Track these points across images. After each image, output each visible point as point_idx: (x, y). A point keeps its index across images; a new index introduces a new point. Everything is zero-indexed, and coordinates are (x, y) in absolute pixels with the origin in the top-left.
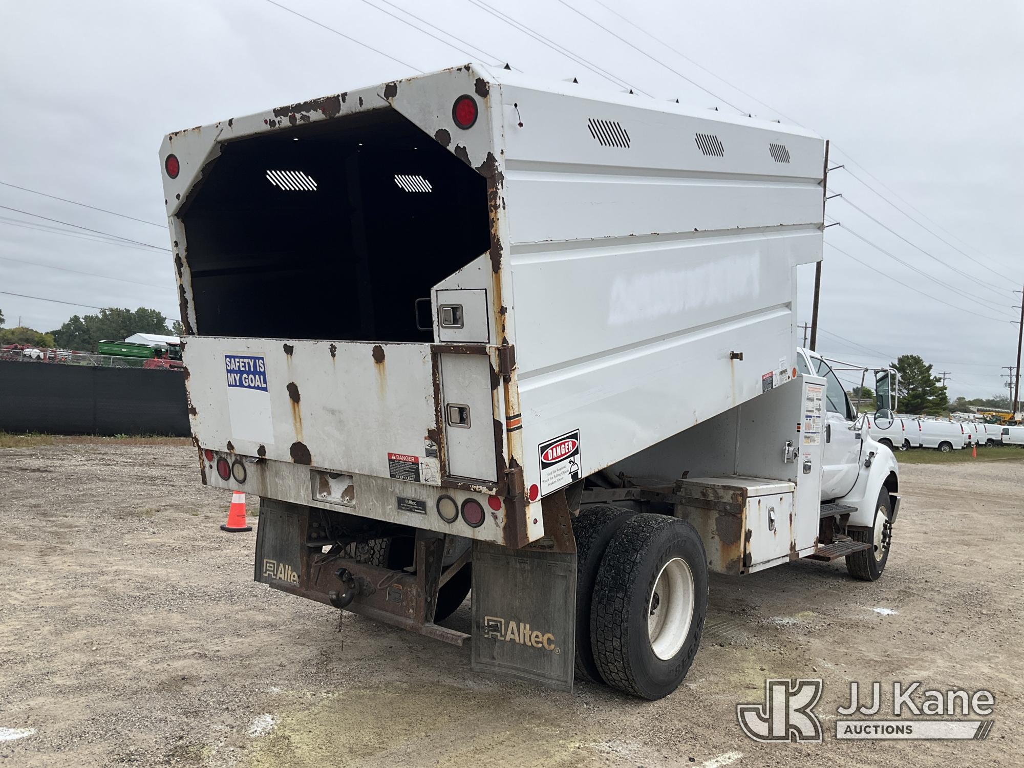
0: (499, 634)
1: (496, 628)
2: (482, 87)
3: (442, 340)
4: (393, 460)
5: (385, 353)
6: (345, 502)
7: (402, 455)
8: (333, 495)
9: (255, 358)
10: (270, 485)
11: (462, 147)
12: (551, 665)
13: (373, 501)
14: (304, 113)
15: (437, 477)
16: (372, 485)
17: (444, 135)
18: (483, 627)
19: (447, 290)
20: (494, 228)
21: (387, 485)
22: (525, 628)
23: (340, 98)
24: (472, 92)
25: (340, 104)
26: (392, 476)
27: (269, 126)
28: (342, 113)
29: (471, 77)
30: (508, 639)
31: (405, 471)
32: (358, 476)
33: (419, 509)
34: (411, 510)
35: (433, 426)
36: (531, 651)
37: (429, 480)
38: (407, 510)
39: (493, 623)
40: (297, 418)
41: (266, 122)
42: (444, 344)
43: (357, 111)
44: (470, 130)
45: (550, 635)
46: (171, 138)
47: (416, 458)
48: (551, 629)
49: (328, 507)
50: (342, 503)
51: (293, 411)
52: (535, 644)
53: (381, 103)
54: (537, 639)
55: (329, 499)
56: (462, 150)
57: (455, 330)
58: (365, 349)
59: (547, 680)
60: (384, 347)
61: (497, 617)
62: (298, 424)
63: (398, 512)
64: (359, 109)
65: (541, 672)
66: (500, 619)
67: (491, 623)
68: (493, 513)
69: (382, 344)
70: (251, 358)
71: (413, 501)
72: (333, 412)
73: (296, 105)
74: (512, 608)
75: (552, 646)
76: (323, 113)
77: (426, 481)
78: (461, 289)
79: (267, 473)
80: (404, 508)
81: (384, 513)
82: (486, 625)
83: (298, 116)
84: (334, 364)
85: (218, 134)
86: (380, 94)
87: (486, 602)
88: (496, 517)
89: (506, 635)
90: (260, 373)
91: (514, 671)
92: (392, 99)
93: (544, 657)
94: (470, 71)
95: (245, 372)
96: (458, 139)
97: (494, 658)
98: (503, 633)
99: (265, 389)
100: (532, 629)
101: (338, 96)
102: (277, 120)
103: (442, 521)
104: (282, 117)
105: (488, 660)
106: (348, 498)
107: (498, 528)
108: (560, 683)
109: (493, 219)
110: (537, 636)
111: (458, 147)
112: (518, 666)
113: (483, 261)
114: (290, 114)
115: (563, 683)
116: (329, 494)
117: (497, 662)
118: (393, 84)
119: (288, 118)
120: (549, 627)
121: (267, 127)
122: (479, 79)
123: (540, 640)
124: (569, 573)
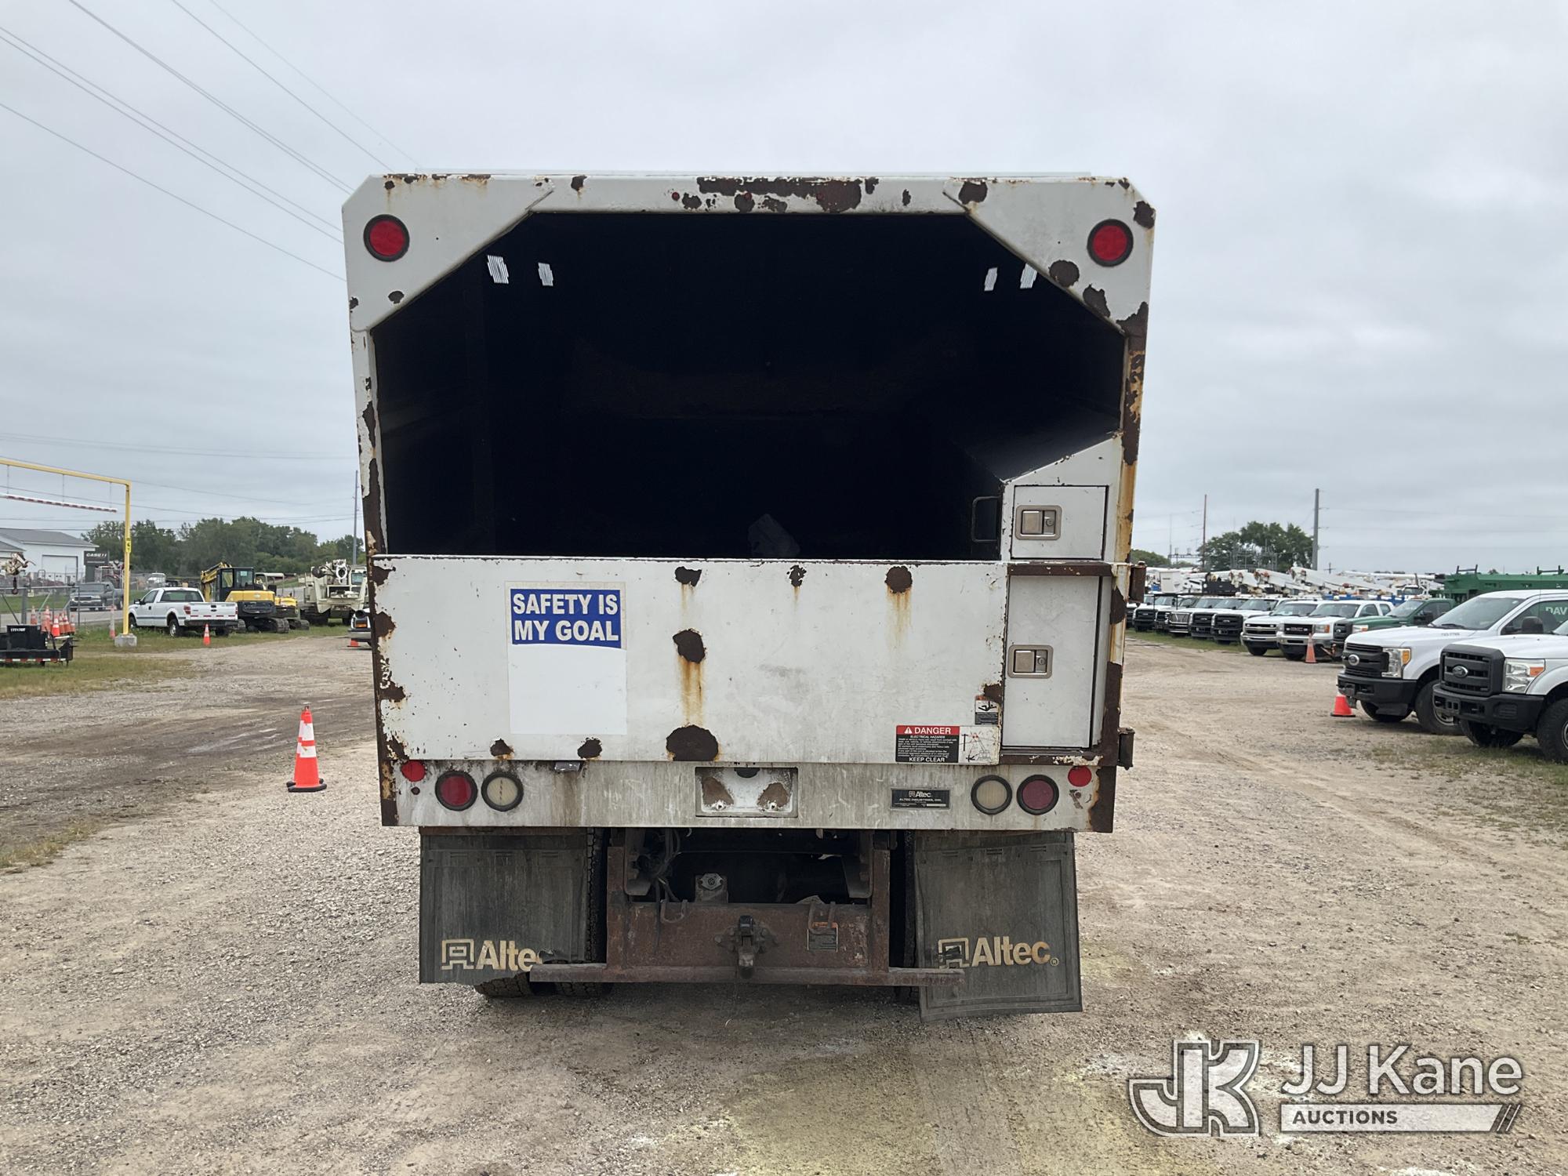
0: (961, 960)
1: (956, 953)
2: (1145, 214)
3: (1014, 556)
4: (908, 736)
5: (912, 578)
6: (770, 810)
7: (926, 727)
8: (739, 802)
9: (595, 594)
10: (587, 805)
11: (1098, 290)
12: (1047, 983)
13: (837, 802)
14: (774, 196)
15: (993, 752)
16: (839, 778)
17: (1068, 271)
18: (936, 956)
19: (1037, 485)
20: (1135, 405)
21: (872, 775)
22: (1002, 943)
23: (863, 186)
24: (1127, 217)
25: (860, 196)
26: (898, 759)
27: (683, 206)
28: (859, 209)
29: (1129, 197)
30: (975, 963)
31: (928, 749)
32: (809, 768)
33: (935, 802)
34: (919, 806)
35: (996, 679)
36: (1014, 971)
37: (976, 758)
38: (911, 806)
39: (952, 947)
40: (691, 687)
41: (675, 196)
42: (1017, 562)
43: (896, 210)
44: (1116, 268)
45: (1042, 944)
46: (389, 185)
47: (956, 729)
48: (1043, 935)
49: (732, 823)
50: (762, 813)
51: (681, 677)
52: (1019, 961)
53: (952, 207)
54: (1022, 954)
55: (730, 810)
56: (1096, 296)
57: (1043, 542)
58: (872, 573)
59: (1041, 1004)
60: (912, 569)
61: (956, 937)
62: (693, 698)
63: (891, 813)
64: (898, 207)
65: (1032, 995)
66: (962, 940)
67: (947, 948)
68: (1072, 791)
69: (907, 564)
70: (585, 593)
71: (924, 792)
72: (783, 672)
73: (757, 180)
74: (981, 920)
75: (1047, 957)
76: (819, 202)
77: (969, 759)
78: (1063, 485)
79: (584, 785)
80: (904, 804)
81: (860, 817)
82: (941, 951)
83: (758, 199)
84: (796, 598)
85: (539, 197)
86: (948, 192)
87: (939, 920)
88: (1076, 796)
89: (972, 958)
90: (603, 619)
91: (985, 1006)
92: (975, 205)
93: (1034, 974)
94: (1129, 189)
95: (560, 617)
96: (1091, 276)
97: (953, 996)
98: (967, 957)
99: (617, 644)
100: (1013, 942)
101: (858, 182)
102: (703, 197)
103: (979, 813)
104: (718, 194)
105: (945, 1001)
106: (773, 804)
107: (1079, 810)
108: (1062, 1003)
109: (1135, 392)
110: (1022, 950)
111: (1089, 290)
112: (993, 997)
113: (1110, 448)
114: (738, 192)
115: (1067, 1002)
116: (729, 801)
117: (958, 1000)
118: (979, 183)
119: (733, 198)
120: (1039, 934)
121: (679, 206)
122: (1143, 202)
123: (1028, 953)
124: (1064, 855)
